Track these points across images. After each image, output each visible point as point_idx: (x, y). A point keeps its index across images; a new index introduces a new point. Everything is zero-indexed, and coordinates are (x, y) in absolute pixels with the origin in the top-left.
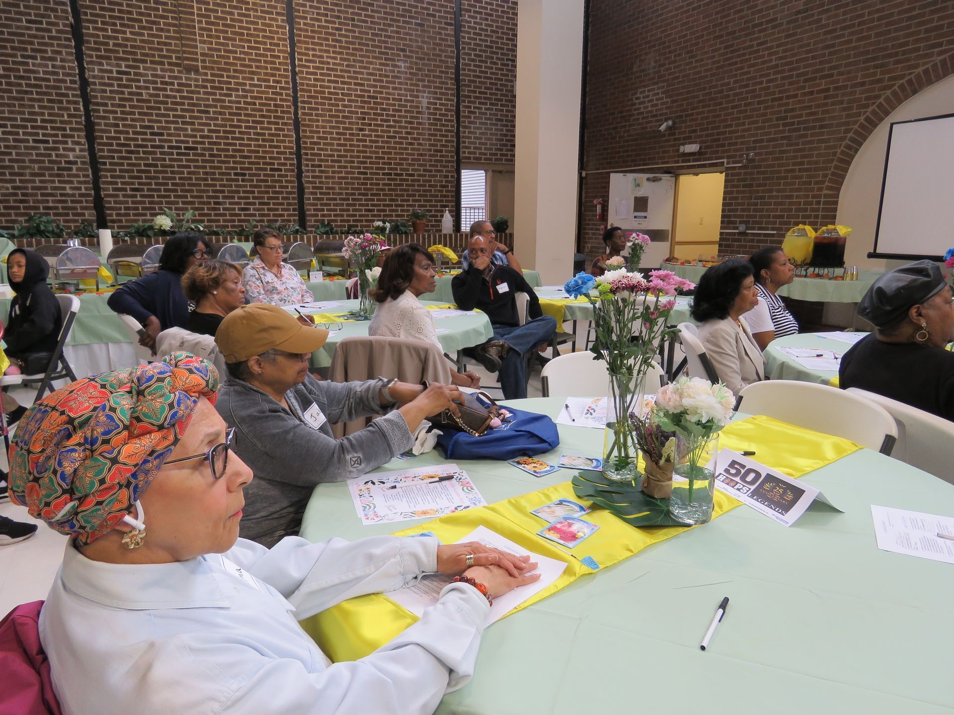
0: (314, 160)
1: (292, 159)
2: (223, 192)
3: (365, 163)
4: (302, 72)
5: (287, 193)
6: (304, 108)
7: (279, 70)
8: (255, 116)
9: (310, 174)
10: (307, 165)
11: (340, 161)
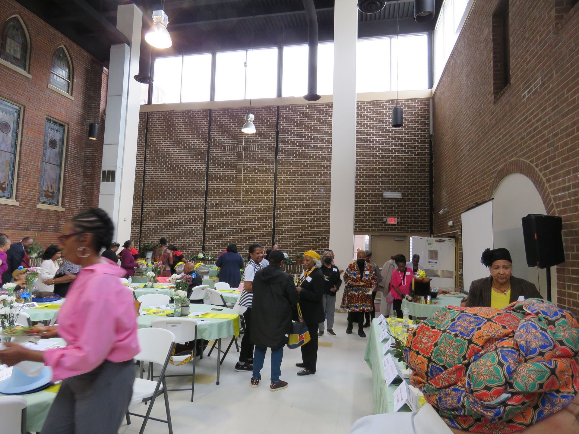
0: (280, 232)
1: (271, 232)
2: (243, 245)
3: (302, 233)
4: (278, 198)
5: (267, 245)
6: (278, 211)
7: (269, 198)
8: (259, 216)
9: (278, 238)
10: (277, 234)
11: (291, 232)
